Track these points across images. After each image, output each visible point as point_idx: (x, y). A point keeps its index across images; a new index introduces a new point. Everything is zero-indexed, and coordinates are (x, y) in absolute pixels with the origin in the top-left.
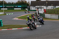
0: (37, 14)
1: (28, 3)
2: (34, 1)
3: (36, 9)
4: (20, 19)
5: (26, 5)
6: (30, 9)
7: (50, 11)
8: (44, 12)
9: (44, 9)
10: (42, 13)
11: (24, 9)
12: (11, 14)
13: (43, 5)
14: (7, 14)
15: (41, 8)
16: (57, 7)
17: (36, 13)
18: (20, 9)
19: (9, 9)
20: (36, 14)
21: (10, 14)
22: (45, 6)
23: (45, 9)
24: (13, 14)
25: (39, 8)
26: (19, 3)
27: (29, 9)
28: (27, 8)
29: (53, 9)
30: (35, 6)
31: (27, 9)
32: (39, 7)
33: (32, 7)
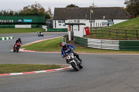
0: (70, 39)
1: (49, 13)
2: (62, 9)
3: (67, 27)
4: (30, 51)
5: (44, 18)
6: (52, 27)
7: (100, 32)
8: (85, 34)
9: (84, 26)
10: (81, 36)
11: (38, 27)
12: (7, 38)
15: (79, 24)
16: (116, 22)
17: (68, 36)
18: (29, 26)
19: (4, 27)
20: (68, 39)
21: (5, 39)
22: (88, 21)
23: (88, 28)
24: (11, 38)
25: (73, 25)
26: (26, 13)
27: (50, 27)
28: (44, 24)
30: (64, 20)
31: (45, 27)
32: (73, 21)
33: (57, 21)
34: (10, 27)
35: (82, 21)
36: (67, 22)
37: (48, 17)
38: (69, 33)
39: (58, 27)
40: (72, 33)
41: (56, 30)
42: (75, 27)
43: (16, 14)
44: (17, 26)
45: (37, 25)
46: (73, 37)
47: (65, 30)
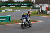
0: (41, 11)
8: (46, 9)
9: (46, 7)
10: (45, 10)
12: (18, 11)
14: (15, 11)
15: (44, 6)
17: (40, 10)
18: (26, 7)
19: (17, 7)
20: (40, 11)
22: (47, 5)
23: (47, 7)
24: (20, 11)
25: (42, 6)
26: (25, 2)
30: (38, 4)
32: (42, 5)
33: (36, 5)
35: (45, 5)
36: (40, 5)
38: (40, 9)
39: (36, 7)
40: (41, 9)
41: (36, 8)
43: (21, 2)
44: (21, 6)
45: (29, 6)
46: (42, 11)
47: (39, 8)
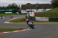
2: (25, 5)
4: (11, 23)
5: (17, 9)
6: (21, 12)
7: (41, 14)
8: (34, 15)
9: (34, 12)
10: (33, 16)
13: (33, 8)
15: (32, 11)
16: (47, 10)
18: (11, 13)
19: (0, 13)
24: (4, 17)
26: (9, 7)
28: (17, 11)
29: (43, 12)
31: (17, 13)
33: (23, 10)
34: (3, 13)
36: (27, 10)
37: (19, 8)
39: (23, 13)
40: (29, 15)
41: (22, 14)
42: (30, 12)
43: (6, 8)
44: (6, 13)
45: (14, 12)
47: (26, 14)
